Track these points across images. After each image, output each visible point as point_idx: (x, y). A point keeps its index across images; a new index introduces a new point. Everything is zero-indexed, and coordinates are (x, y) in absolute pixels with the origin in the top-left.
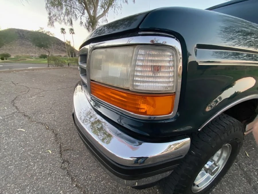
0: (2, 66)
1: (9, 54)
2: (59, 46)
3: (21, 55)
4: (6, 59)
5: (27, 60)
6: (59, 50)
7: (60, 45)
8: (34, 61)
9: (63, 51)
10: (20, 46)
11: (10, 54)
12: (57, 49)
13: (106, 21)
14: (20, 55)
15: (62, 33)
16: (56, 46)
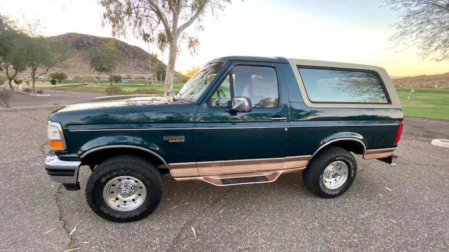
0: (49, 95)
1: (64, 74)
2: (142, 62)
3: (83, 76)
4: (60, 82)
5: (88, 86)
6: (142, 67)
7: (143, 60)
8: (98, 88)
9: (148, 69)
10: (82, 61)
11: (67, 75)
12: (139, 66)
13: (200, 28)
14: (81, 76)
15: (145, 42)
16: (137, 61)
